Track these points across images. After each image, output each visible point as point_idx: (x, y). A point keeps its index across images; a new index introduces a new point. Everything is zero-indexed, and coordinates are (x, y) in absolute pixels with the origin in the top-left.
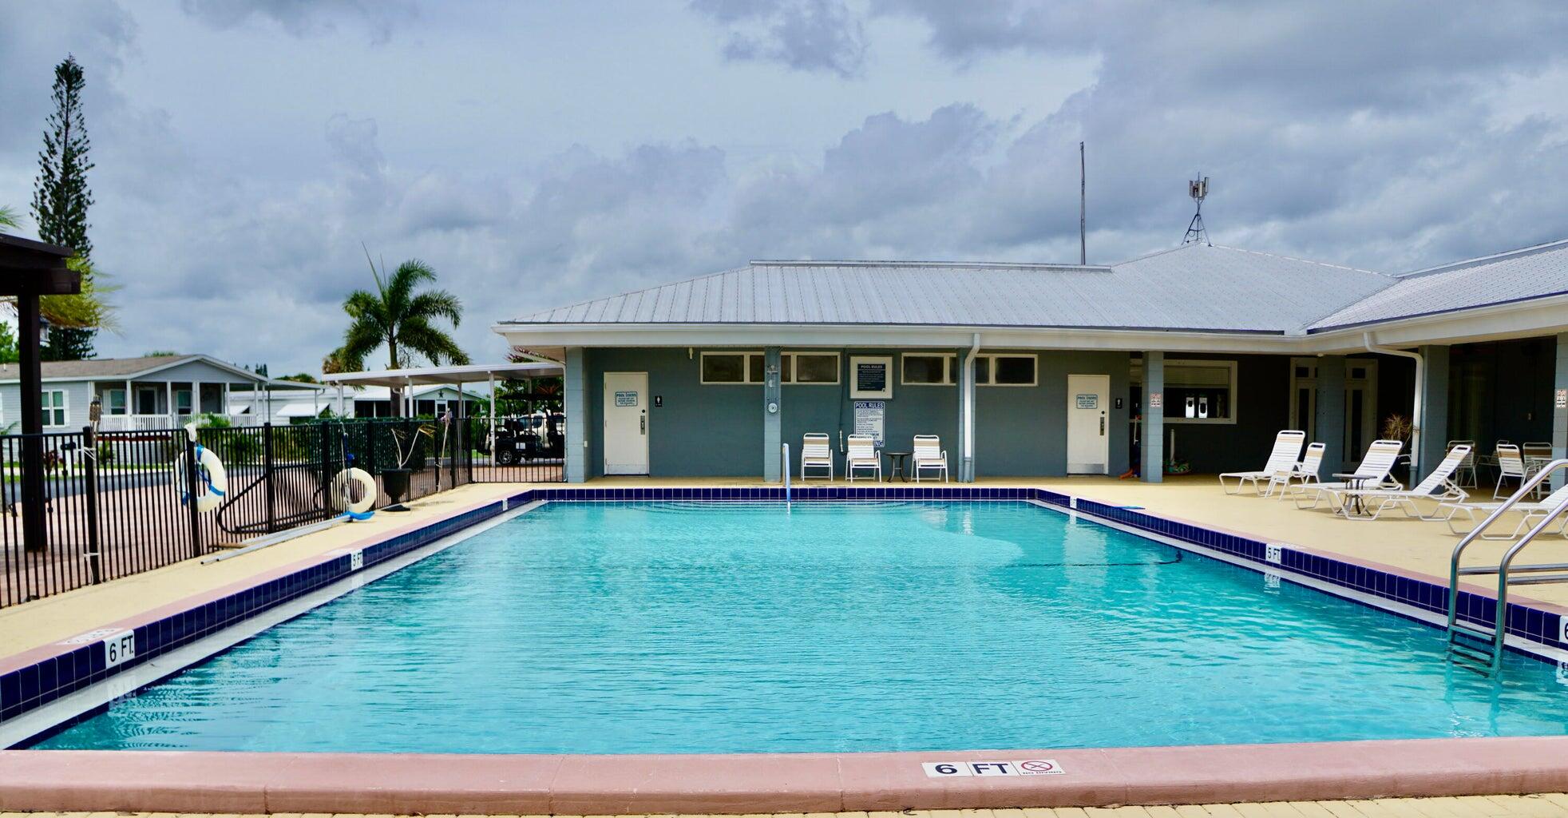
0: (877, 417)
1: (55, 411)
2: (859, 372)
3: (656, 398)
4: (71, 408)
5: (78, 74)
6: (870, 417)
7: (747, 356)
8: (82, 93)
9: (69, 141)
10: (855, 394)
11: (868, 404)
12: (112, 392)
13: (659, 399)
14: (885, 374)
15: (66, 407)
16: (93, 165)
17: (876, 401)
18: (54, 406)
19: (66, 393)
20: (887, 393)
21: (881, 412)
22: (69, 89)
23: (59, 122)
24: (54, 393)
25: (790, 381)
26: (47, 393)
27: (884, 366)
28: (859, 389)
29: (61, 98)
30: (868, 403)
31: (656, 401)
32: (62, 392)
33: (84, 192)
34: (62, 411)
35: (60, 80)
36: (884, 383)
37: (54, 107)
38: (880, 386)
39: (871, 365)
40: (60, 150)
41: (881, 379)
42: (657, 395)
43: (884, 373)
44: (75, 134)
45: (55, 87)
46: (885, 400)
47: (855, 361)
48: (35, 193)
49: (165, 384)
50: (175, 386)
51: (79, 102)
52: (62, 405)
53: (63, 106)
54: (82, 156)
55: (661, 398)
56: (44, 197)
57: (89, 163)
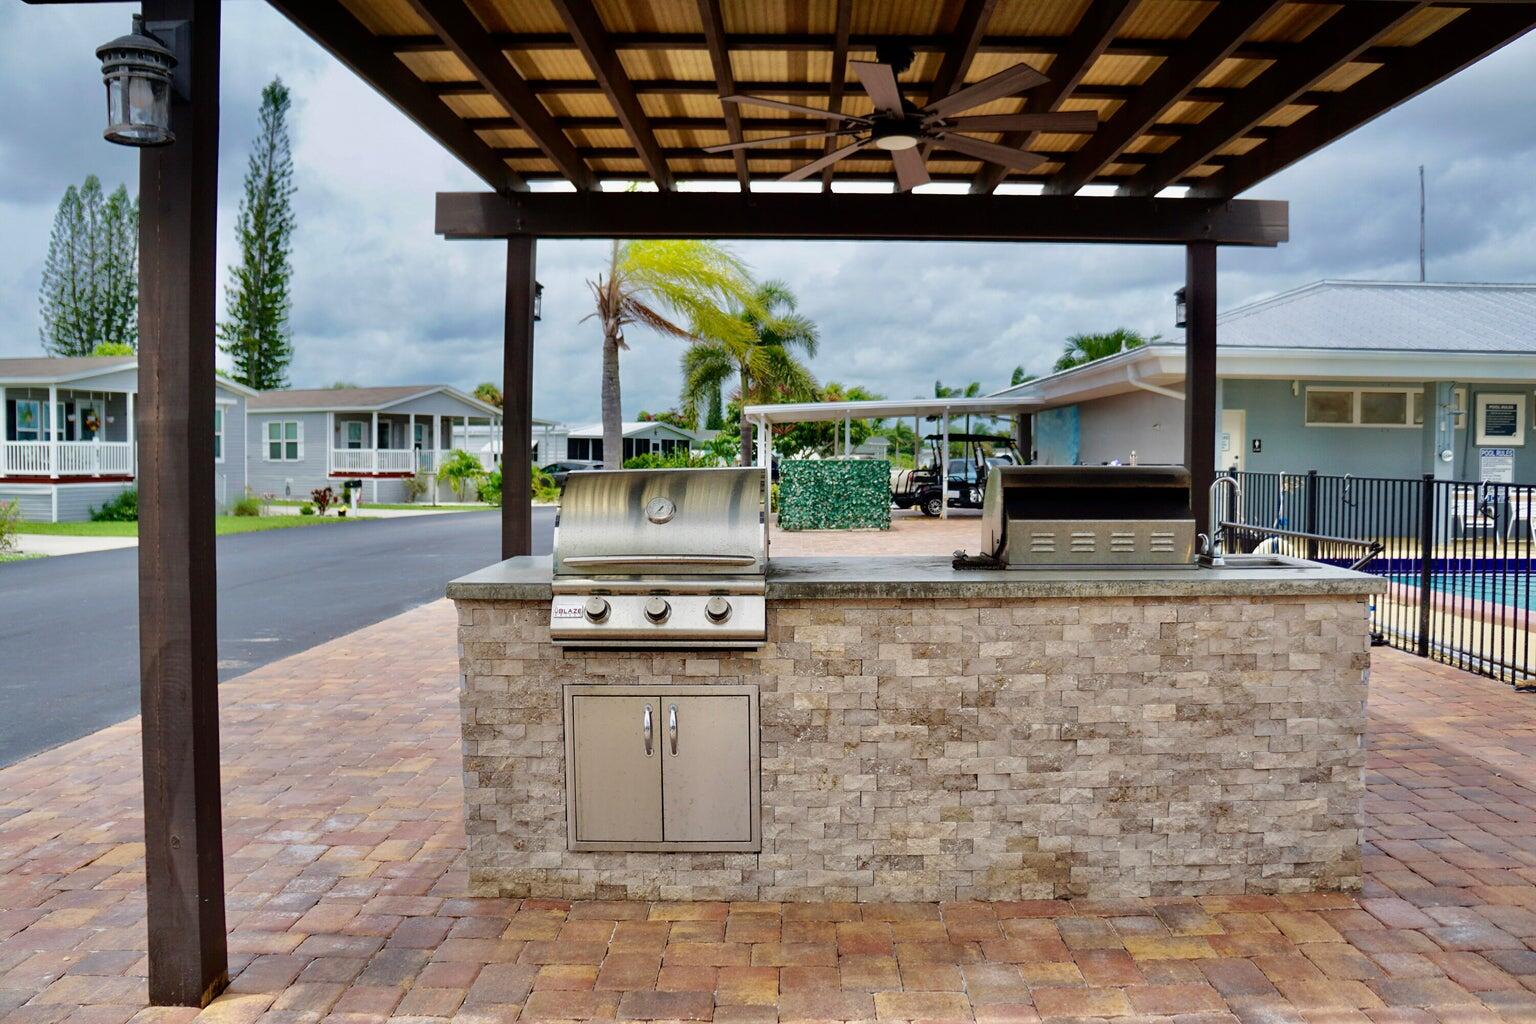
0: (1505, 467)
1: (288, 443)
2: (1488, 414)
3: (1254, 441)
4: (306, 442)
5: (284, 95)
6: (1499, 467)
7: (1357, 393)
8: (288, 114)
9: (273, 166)
10: (1482, 439)
11: (1495, 452)
12: (351, 425)
13: (1257, 444)
14: (1516, 416)
15: (300, 439)
16: (296, 189)
17: (1505, 449)
18: (287, 438)
19: (300, 424)
20: (1518, 439)
21: (1510, 461)
22: (277, 109)
23: (265, 145)
24: (287, 425)
25: (1404, 422)
26: (279, 424)
27: (1515, 406)
28: (1488, 433)
29: (266, 121)
30: (1495, 450)
31: (1254, 446)
32: (296, 424)
33: (288, 215)
34: (296, 444)
35: (266, 104)
36: (1515, 427)
37: (260, 129)
38: (1510, 430)
39: (1501, 405)
40: (264, 172)
41: (1511, 422)
42: (1254, 438)
43: (1515, 414)
44: (279, 158)
45: (261, 110)
46: (1517, 447)
47: (1483, 400)
48: (239, 217)
49: (408, 416)
50: (418, 418)
51: (284, 125)
52: (296, 438)
53: (268, 129)
54: (285, 180)
55: (1260, 441)
56: (246, 222)
57: (291, 188)
